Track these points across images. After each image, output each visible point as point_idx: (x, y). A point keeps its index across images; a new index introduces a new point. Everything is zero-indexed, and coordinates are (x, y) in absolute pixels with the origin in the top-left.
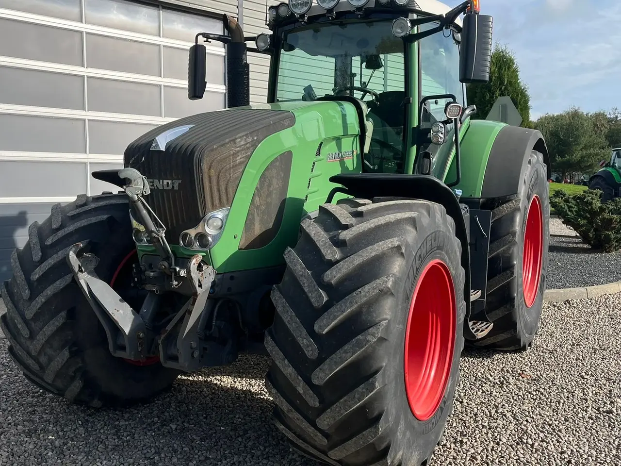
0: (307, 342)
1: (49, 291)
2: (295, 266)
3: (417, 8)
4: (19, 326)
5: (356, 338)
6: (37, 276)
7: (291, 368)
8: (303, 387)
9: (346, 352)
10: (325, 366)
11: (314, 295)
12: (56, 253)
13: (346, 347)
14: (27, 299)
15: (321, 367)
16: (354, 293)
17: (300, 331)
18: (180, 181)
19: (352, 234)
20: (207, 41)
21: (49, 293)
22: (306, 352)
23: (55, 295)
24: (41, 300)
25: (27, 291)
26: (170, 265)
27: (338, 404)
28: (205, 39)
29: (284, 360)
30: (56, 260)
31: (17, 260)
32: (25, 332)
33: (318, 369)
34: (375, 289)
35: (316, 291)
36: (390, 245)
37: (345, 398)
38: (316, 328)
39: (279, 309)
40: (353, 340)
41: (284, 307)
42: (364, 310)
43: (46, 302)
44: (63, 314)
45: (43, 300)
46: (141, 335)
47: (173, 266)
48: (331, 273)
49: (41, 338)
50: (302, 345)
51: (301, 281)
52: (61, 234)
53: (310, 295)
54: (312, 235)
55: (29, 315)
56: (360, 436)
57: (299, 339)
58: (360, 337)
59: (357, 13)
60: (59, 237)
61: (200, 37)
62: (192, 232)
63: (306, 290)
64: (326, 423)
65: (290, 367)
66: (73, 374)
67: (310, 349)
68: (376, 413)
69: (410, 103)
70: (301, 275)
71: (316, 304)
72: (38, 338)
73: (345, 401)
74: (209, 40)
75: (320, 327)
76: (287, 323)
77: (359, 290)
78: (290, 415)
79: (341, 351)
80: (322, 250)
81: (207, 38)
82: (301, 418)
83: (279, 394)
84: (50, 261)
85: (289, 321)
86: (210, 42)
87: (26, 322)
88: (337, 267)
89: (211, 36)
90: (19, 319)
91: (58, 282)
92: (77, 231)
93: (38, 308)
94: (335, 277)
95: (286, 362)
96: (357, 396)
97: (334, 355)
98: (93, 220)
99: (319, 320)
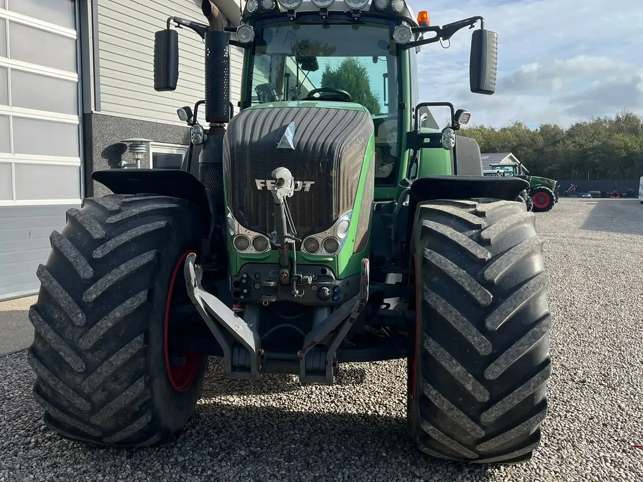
0: (479, 339)
1: (118, 313)
2: (446, 266)
3: (409, 17)
4: (68, 359)
5: (532, 331)
6: (94, 296)
7: (460, 367)
8: (473, 383)
9: (523, 345)
10: (501, 360)
11: (478, 294)
12: (117, 266)
13: (522, 340)
14: (82, 325)
15: (496, 362)
16: (521, 289)
17: (469, 329)
18: (313, 183)
19: (494, 234)
20: (178, 27)
21: (118, 315)
22: (479, 350)
23: (126, 318)
24: (106, 324)
25: (80, 315)
26: (291, 272)
27: (511, 395)
28: (177, 24)
29: (451, 360)
30: (119, 277)
31: (52, 279)
32: (78, 366)
33: (492, 364)
34: (540, 283)
35: (480, 289)
36: (536, 242)
37: (520, 388)
38: (489, 324)
39: (440, 310)
40: (529, 333)
41: (445, 307)
42: (531, 304)
43: (113, 327)
44: (140, 338)
45: (110, 324)
46: (263, 351)
47: (295, 274)
48: (491, 271)
49: (105, 370)
50: (473, 343)
51: (459, 281)
52: (112, 244)
53: (474, 294)
54: (449, 236)
55: (86, 343)
56: (527, 422)
57: (469, 338)
58: (535, 329)
59: (354, 15)
60: (112, 248)
61: (172, 21)
62: (320, 237)
63: (468, 289)
64: (493, 415)
65: (458, 365)
66: (138, 409)
67: (483, 345)
68: (540, 399)
69: (404, 108)
70: (457, 275)
71: (483, 302)
72: (99, 370)
73: (520, 391)
74: (181, 26)
75: (493, 324)
76: (452, 323)
77: (526, 285)
78: (450, 414)
79: (517, 344)
80: (470, 250)
81: (179, 23)
82: (462, 414)
83: (440, 395)
84: (110, 277)
85: (454, 320)
86: (181, 28)
87: (79, 353)
88: (495, 265)
89: (184, 21)
90: (68, 351)
91: (128, 302)
92: (135, 240)
93: (101, 334)
94: (497, 275)
95: (454, 361)
96: (532, 385)
97: (510, 349)
98: (151, 227)
99: (491, 317)
